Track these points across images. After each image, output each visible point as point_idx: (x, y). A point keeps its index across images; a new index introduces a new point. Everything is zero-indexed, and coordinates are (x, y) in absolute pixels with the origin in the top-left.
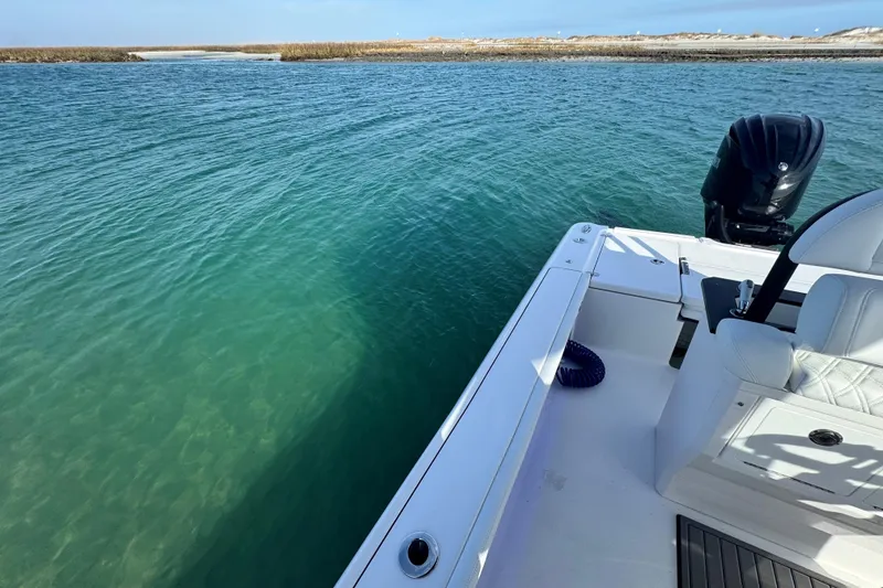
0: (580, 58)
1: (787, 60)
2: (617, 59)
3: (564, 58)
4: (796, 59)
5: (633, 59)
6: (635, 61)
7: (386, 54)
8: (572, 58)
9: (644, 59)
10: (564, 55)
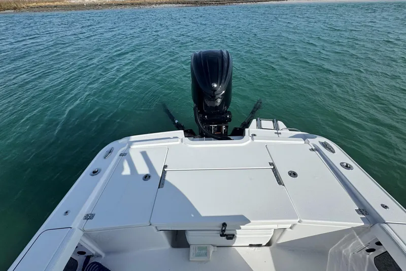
0: (161, 5)
1: (241, 4)
2: (178, 5)
3: (154, 6)
4: (244, 3)
5: (185, 5)
6: (186, 6)
7: (45, 7)
8: (157, 6)
9: (189, 5)
10: (153, 4)
